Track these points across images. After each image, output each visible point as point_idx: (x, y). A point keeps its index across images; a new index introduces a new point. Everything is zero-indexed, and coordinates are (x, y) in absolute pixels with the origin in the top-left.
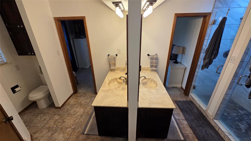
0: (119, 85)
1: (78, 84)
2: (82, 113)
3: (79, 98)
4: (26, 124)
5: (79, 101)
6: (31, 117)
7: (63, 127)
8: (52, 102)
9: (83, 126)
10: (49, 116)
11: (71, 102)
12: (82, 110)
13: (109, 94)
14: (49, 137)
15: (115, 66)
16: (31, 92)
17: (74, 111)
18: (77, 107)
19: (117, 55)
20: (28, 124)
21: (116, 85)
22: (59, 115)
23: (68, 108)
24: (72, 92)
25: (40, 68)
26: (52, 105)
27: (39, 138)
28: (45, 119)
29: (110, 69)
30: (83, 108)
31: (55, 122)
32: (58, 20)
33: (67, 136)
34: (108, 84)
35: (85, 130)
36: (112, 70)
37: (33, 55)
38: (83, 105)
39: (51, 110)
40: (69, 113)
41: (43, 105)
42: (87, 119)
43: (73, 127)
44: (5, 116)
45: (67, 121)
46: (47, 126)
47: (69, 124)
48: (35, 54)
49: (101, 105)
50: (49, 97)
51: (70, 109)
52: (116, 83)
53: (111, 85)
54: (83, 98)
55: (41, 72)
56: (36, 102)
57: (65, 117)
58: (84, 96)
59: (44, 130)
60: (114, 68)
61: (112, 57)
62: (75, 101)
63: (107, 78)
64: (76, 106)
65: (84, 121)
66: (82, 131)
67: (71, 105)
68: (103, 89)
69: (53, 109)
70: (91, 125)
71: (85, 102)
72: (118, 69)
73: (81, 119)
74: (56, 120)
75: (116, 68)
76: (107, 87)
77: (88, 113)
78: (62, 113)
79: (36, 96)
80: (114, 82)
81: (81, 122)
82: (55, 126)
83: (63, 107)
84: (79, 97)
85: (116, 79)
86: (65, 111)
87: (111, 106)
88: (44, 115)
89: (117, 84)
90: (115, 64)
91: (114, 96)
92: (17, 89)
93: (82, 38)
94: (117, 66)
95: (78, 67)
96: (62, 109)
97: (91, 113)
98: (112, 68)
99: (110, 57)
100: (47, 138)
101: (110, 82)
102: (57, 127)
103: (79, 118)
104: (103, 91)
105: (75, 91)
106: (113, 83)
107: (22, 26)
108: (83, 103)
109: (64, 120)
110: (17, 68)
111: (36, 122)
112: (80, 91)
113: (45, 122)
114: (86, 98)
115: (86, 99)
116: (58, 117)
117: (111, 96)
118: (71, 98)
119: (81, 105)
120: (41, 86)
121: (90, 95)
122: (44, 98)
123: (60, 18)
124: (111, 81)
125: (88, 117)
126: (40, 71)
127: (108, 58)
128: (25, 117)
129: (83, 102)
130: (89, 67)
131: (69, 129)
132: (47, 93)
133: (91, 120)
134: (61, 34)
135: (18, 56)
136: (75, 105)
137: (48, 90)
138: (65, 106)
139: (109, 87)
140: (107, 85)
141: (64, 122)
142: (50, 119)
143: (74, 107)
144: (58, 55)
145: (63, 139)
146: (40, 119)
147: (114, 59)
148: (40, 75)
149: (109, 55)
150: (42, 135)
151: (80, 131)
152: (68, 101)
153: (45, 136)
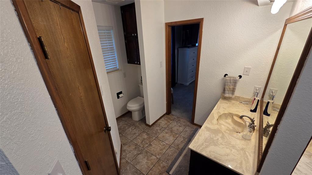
0: (234, 126)
1: (173, 104)
2: (171, 142)
3: (171, 122)
4: (121, 131)
5: (170, 126)
6: (125, 126)
7: (148, 151)
8: (144, 116)
9: (170, 162)
10: (139, 131)
11: (161, 123)
12: (171, 139)
13: (218, 139)
14: (135, 155)
15: (233, 94)
16: (130, 100)
17: (163, 136)
18: (167, 133)
19: (240, 77)
20: (121, 132)
21: (229, 124)
22: (148, 134)
23: (157, 130)
24: (165, 111)
25: (142, 78)
26: (143, 119)
27: (127, 151)
28: (135, 133)
29: (223, 96)
30: (173, 137)
31: (143, 141)
32: (169, 26)
33: (151, 165)
34: (217, 119)
35: (170, 168)
36: (225, 98)
37: (138, 64)
38: (174, 133)
39: (142, 126)
40: (157, 137)
41: (136, 117)
42: (176, 155)
43: (158, 157)
44: (106, 125)
45: (154, 146)
46: (135, 142)
47: (155, 150)
48: (140, 64)
49: (202, 153)
50: (143, 110)
51: (159, 131)
52: (229, 121)
53: (221, 122)
54: (176, 124)
55: (142, 82)
56: (131, 112)
57: (153, 139)
58: (176, 121)
59: (132, 145)
60: (230, 95)
61: (232, 79)
62: (166, 124)
63: (216, 110)
64: (166, 131)
65: (172, 155)
66: (167, 168)
67: (161, 127)
68: (209, 126)
69: (143, 126)
70: (180, 166)
71: (177, 130)
72: (238, 99)
73: (168, 150)
74: (144, 139)
75: (233, 97)
76: (216, 124)
77: (178, 145)
78: (151, 133)
79: (133, 106)
80: (226, 118)
81: (168, 155)
82: (142, 146)
83: (153, 126)
84: (171, 120)
85: (231, 115)
86: (154, 132)
87: (220, 162)
88: (135, 129)
89: (232, 124)
90: (233, 91)
91: (227, 147)
92: (120, 95)
93: (189, 47)
94: (237, 93)
95: (176, 82)
96: (152, 128)
97: (182, 148)
98: (227, 95)
99: (228, 78)
100: (133, 156)
101: (220, 117)
102: (143, 147)
103: (167, 148)
104: (208, 129)
105: (169, 112)
106: (224, 120)
107: (136, 35)
108: (174, 131)
109: (151, 143)
110: (125, 75)
111: (128, 133)
112: (173, 112)
113: (135, 136)
114: (179, 124)
115: (179, 126)
116: (146, 136)
117: (221, 144)
118: (163, 118)
119: (172, 131)
120: (138, 97)
121: (184, 122)
122: (138, 111)
123: (171, 23)
124: (222, 116)
125: (178, 152)
126: (140, 82)
127: (223, 79)
128: (121, 123)
129: (175, 129)
130: (190, 84)
131: (154, 157)
132: (142, 106)
133: (181, 158)
134: (169, 42)
135: (127, 64)
136: (165, 128)
137: (144, 103)
138: (155, 126)
139: (218, 126)
140: (215, 121)
141: (150, 145)
142: (139, 136)
143: (163, 131)
144: (161, 67)
145: (146, 166)
146: (131, 132)
147: (235, 82)
148: (140, 85)
149: (226, 75)
150: (129, 150)
151: (164, 167)
152: (159, 121)
153: (132, 152)
